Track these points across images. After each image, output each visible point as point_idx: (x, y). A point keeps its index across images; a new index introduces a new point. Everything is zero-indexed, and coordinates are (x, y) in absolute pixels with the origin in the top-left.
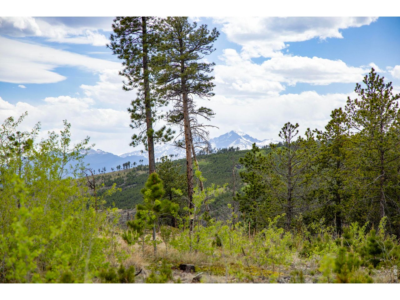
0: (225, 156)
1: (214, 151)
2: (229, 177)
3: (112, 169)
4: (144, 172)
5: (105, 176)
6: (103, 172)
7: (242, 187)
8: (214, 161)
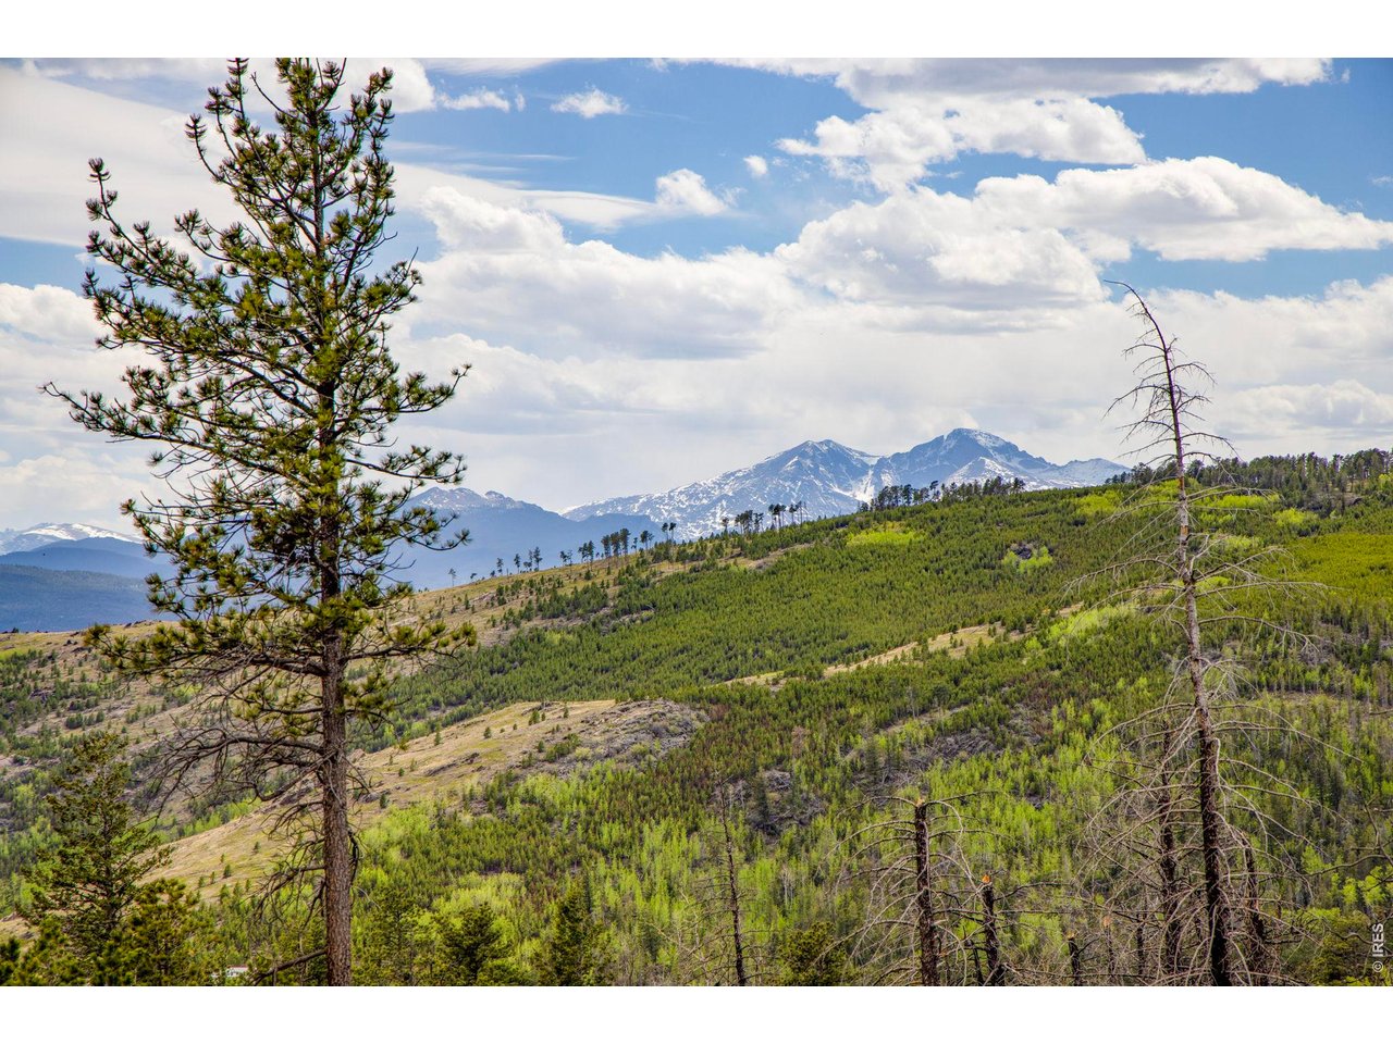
0: (974, 510)
1: (931, 493)
2: (987, 588)
3: (564, 556)
4: (679, 568)
5: (538, 580)
6: (530, 565)
7: (1051, 624)
8: (933, 527)
